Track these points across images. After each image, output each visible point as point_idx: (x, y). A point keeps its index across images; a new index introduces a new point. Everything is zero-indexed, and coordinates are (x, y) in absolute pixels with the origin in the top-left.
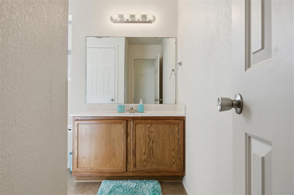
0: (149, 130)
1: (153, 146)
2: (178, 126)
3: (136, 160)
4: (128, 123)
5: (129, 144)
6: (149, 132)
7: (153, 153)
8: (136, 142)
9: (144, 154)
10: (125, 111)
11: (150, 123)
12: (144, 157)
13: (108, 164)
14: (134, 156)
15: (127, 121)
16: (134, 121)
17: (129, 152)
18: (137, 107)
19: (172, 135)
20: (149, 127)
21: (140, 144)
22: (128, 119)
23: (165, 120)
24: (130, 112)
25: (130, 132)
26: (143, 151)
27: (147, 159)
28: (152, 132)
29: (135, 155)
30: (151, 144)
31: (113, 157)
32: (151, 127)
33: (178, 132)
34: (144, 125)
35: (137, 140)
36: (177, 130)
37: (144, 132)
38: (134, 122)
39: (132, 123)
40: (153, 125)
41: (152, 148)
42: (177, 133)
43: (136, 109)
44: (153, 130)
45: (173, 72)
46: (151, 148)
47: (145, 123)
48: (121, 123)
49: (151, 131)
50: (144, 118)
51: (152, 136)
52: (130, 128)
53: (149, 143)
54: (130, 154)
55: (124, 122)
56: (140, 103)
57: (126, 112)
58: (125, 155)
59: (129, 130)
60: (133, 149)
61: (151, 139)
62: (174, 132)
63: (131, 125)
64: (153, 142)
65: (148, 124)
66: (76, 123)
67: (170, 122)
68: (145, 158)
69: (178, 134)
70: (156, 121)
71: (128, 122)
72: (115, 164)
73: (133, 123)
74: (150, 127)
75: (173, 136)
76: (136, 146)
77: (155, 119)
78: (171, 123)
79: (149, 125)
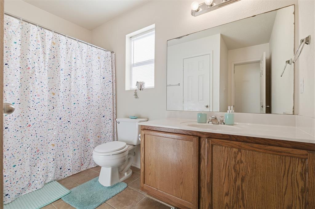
0: (235, 158)
1: (244, 188)
2: (304, 163)
3: (213, 200)
4: (202, 141)
5: (203, 172)
6: (235, 161)
7: (243, 198)
8: (214, 172)
9: (227, 194)
10: (208, 121)
11: (238, 147)
12: (226, 200)
13: (174, 191)
14: (209, 193)
15: (200, 138)
16: (209, 139)
17: (202, 184)
18: (223, 117)
19: (285, 177)
20: (235, 153)
21: (220, 176)
22: (202, 136)
23: (269, 145)
24: (213, 122)
25: (205, 154)
26: (225, 190)
27: (232, 204)
28: (242, 162)
29: (211, 191)
30: (239, 182)
31: (181, 184)
32: (240, 153)
33: (301, 175)
34: (226, 148)
35: (214, 170)
36: (300, 169)
37: (226, 160)
38: (210, 141)
39: (206, 143)
40: (243, 151)
41: (241, 189)
42: (299, 177)
43: (222, 119)
44: (242, 159)
45: (288, 64)
46: (238, 189)
47: (227, 146)
48: (191, 141)
49: (238, 161)
50: (225, 137)
51: (241, 169)
52: (204, 149)
53: (235, 181)
54: (204, 188)
55: (195, 139)
56: (228, 111)
57: (208, 123)
58: (197, 187)
59: (202, 152)
60: (208, 181)
61: (239, 174)
62: (290, 172)
63: (205, 144)
64: (243, 180)
65: (232, 147)
66: (143, 132)
67: (281, 152)
68: (228, 203)
69: (302, 179)
70: (250, 144)
71: (202, 139)
72: (183, 194)
73: (208, 142)
74: (238, 154)
75: (290, 180)
76: (213, 178)
77: (248, 140)
78: (283, 154)
79: (234, 150)
